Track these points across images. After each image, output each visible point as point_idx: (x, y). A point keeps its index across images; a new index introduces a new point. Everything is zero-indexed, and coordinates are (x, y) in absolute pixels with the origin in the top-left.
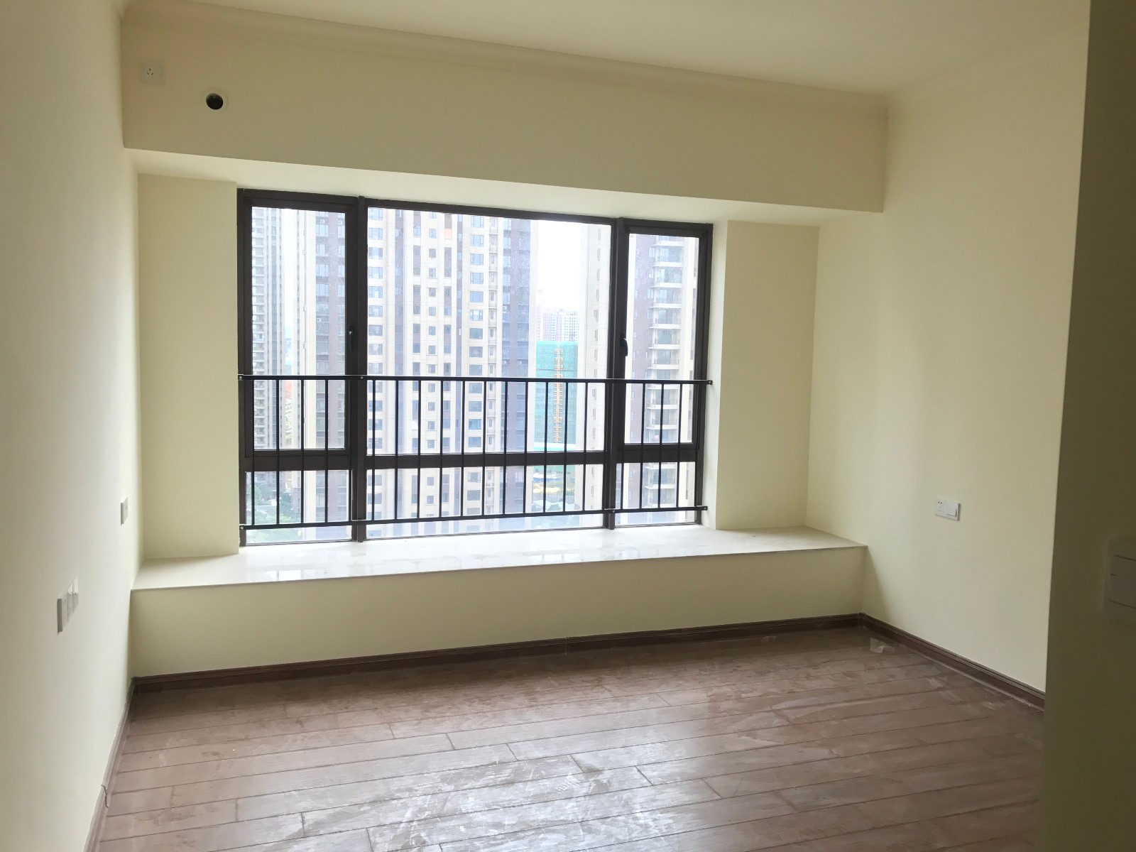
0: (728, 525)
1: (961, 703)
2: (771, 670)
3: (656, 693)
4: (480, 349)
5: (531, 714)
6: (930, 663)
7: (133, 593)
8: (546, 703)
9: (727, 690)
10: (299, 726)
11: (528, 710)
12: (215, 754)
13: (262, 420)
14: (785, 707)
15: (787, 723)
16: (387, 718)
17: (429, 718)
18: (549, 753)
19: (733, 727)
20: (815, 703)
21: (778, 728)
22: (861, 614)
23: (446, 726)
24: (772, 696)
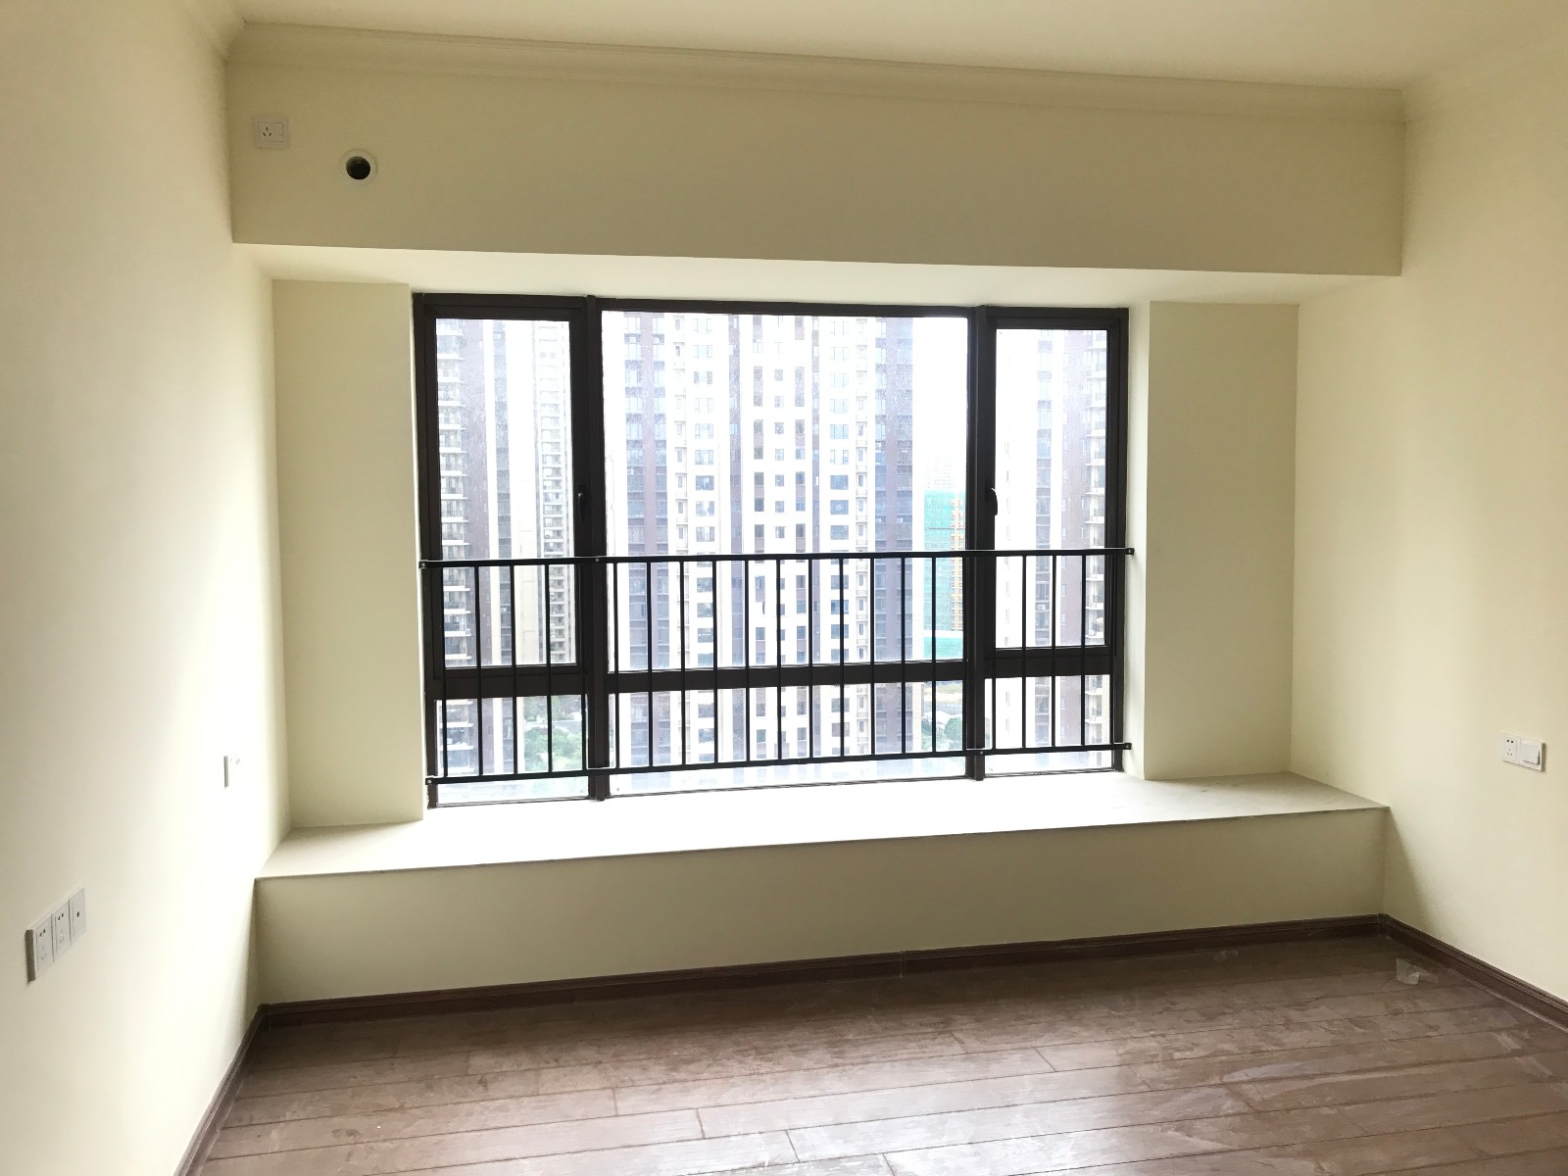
0: (1160, 774)
1: (1552, 1079)
2: (1226, 1010)
3: (1035, 1048)
4: (845, 503)
5: (831, 1081)
6: (1501, 1004)
7: (257, 882)
8: (858, 1061)
9: (1151, 1044)
10: (481, 1088)
11: (828, 1073)
12: (351, 1133)
14: (1245, 1078)
15: (1246, 1109)
16: (613, 1079)
17: (675, 1081)
18: (851, 1151)
19: (1155, 1113)
20: (1298, 1073)
21: (1230, 1119)
22: (1381, 916)
23: (700, 1096)
24: (1224, 1058)
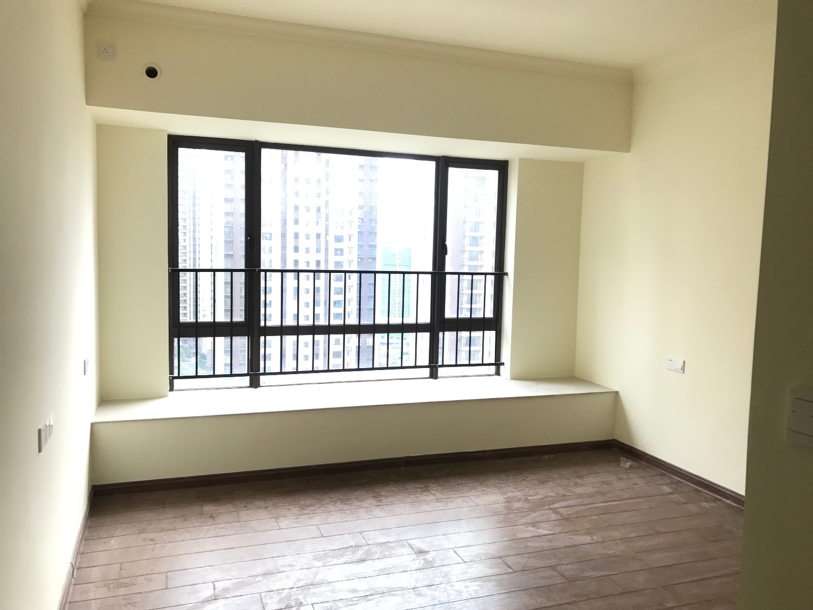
0: (517, 377)
1: (685, 503)
2: (549, 480)
3: (467, 496)
4: (341, 250)
5: (377, 512)
6: (663, 475)
7: (92, 424)
8: (388, 503)
9: (518, 494)
10: (211, 519)
11: (376, 508)
12: (151, 540)
13: (185, 301)
14: (559, 506)
15: (561, 518)
16: (275, 514)
17: (304, 514)
18: (390, 540)
19: (523, 520)
20: (581, 503)
21: (554, 522)
22: (614, 440)
23: (317, 520)
24: (550, 499)
